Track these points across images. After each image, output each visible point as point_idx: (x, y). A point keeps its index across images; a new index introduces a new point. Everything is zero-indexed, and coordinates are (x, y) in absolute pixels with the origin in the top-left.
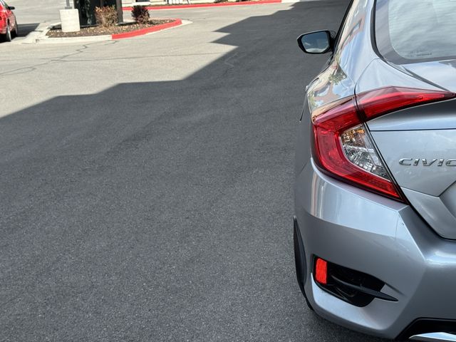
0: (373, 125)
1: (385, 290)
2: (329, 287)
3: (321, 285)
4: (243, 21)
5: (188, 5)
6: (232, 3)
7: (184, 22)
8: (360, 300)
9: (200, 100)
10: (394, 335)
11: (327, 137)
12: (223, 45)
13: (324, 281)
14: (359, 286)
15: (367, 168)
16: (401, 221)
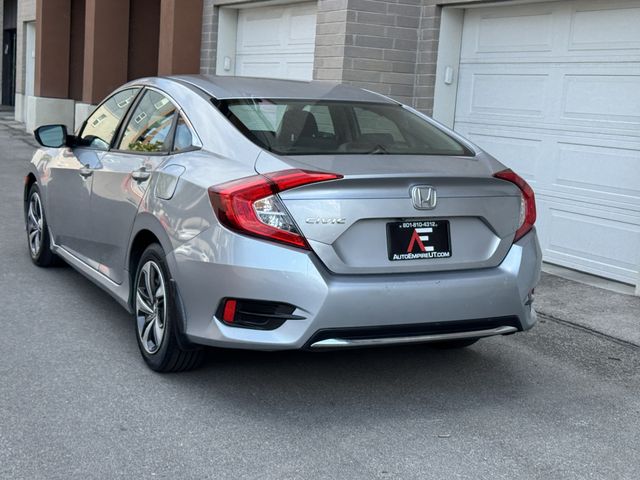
1: (297, 312)
2: (238, 323)
3: (228, 322)
10: (300, 346)
13: (232, 320)
14: (272, 314)
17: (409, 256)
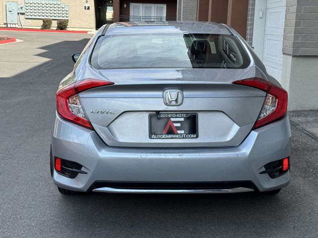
0: (81, 95)
1: (83, 169)
2: (62, 172)
3: (58, 171)
4: (59, 43)
5: (21, 29)
6: (53, 31)
7: (18, 41)
8: (73, 175)
9: (20, 90)
10: (86, 190)
11: (62, 101)
12: (42, 58)
13: (60, 170)
14: (72, 168)
15: (80, 116)
16: (90, 137)
17: (164, 136)
